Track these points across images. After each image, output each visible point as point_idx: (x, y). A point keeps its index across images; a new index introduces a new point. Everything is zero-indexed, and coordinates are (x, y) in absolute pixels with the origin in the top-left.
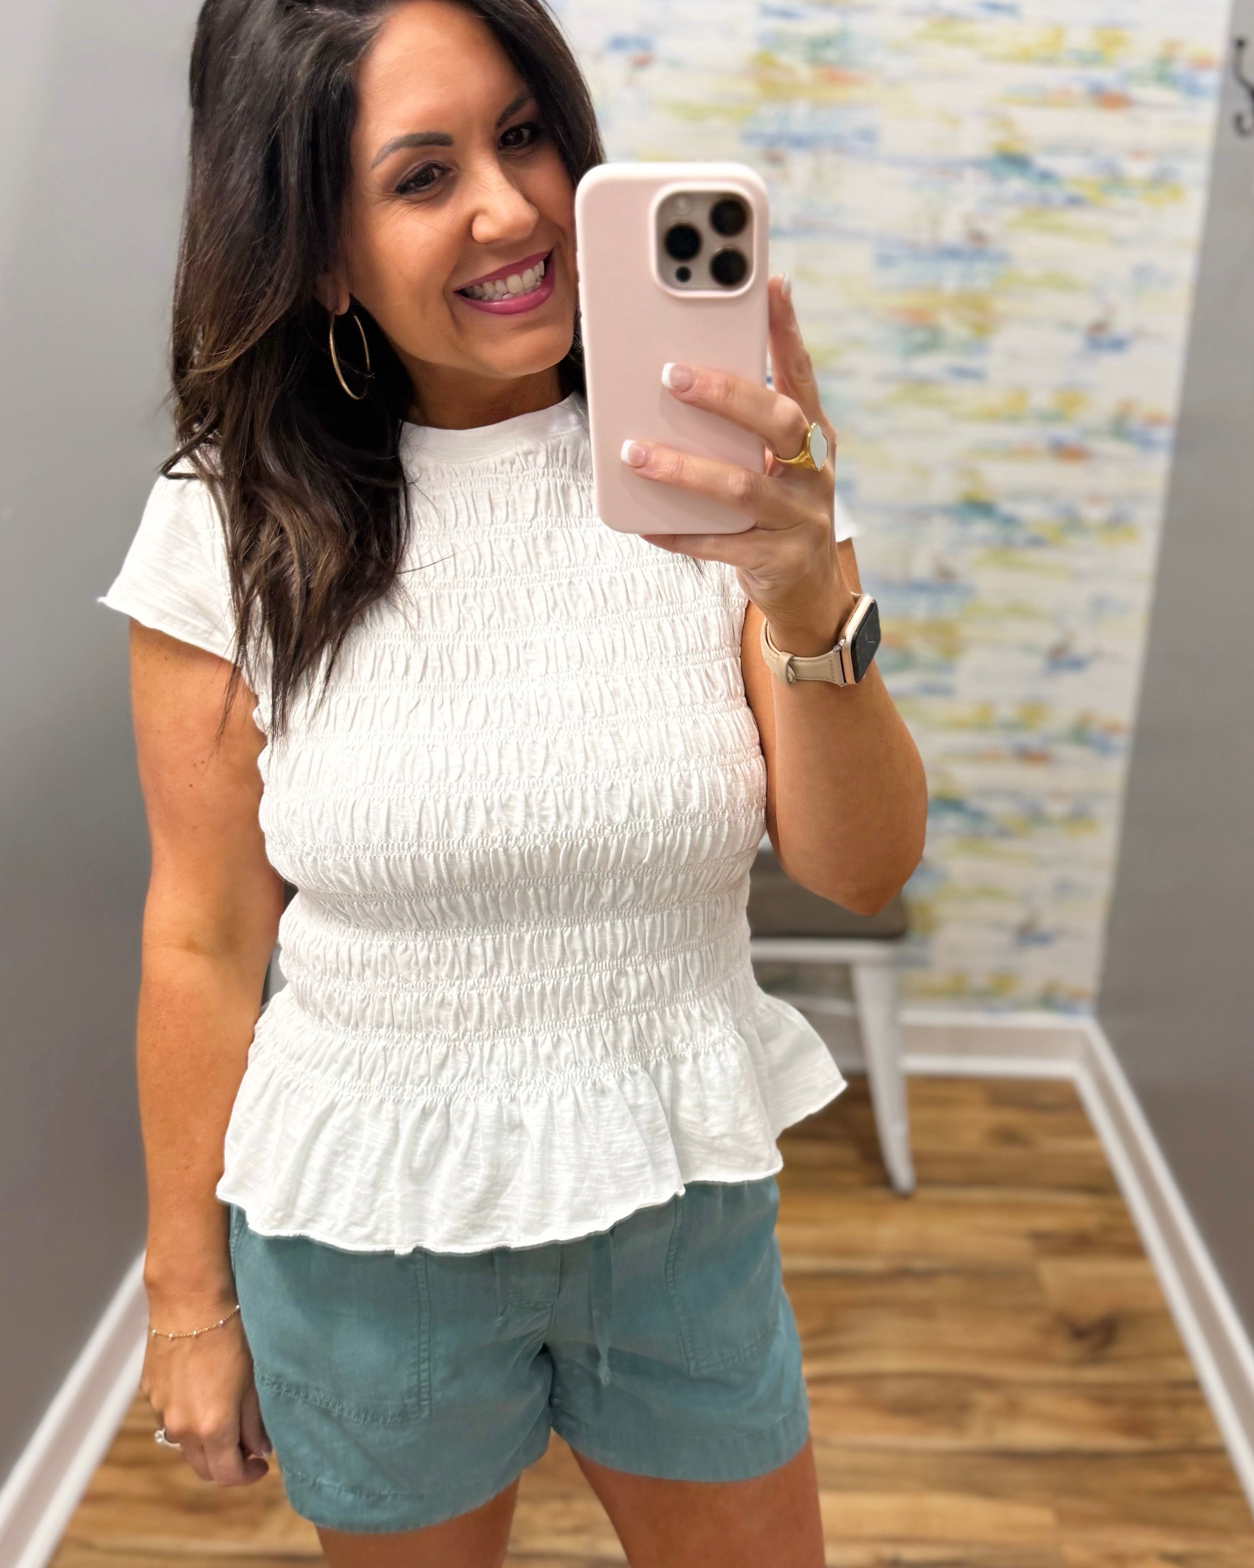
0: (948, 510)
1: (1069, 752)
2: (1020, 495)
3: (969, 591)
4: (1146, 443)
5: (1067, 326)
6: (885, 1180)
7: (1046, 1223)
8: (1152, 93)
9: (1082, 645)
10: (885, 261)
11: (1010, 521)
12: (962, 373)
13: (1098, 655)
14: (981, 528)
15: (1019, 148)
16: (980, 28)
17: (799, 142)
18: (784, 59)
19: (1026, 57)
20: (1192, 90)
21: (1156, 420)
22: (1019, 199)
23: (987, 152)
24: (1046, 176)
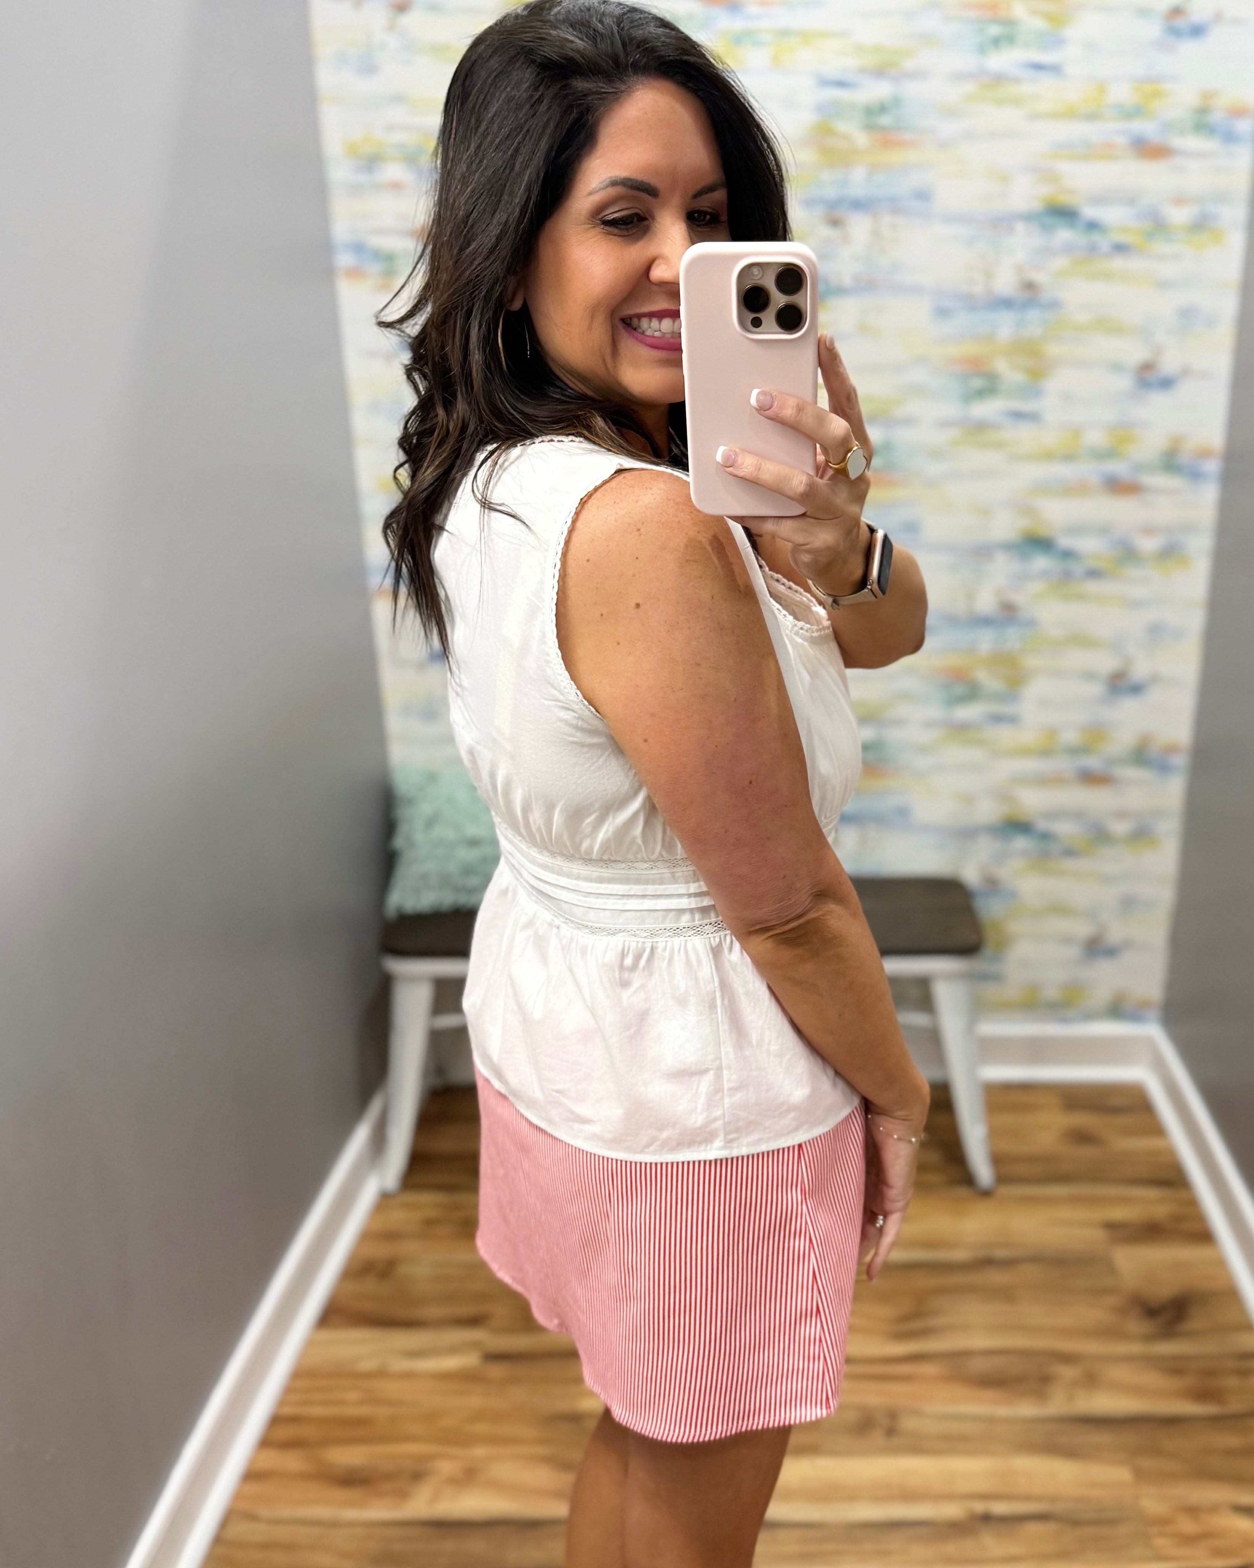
0: (1008, 547)
1: (1131, 773)
2: (1077, 530)
3: (1031, 623)
4: (1195, 476)
5: (1116, 368)
6: (967, 1179)
7: (1119, 1213)
8: (1193, 142)
9: (1141, 670)
10: (942, 313)
11: (1068, 555)
12: (1018, 416)
13: (1155, 679)
14: (1041, 562)
15: (1065, 199)
16: (1026, 88)
17: (858, 205)
18: (841, 126)
19: (1071, 114)
20: (1230, 137)
21: (1204, 454)
22: (1068, 249)
23: (1036, 206)
24: (1093, 226)
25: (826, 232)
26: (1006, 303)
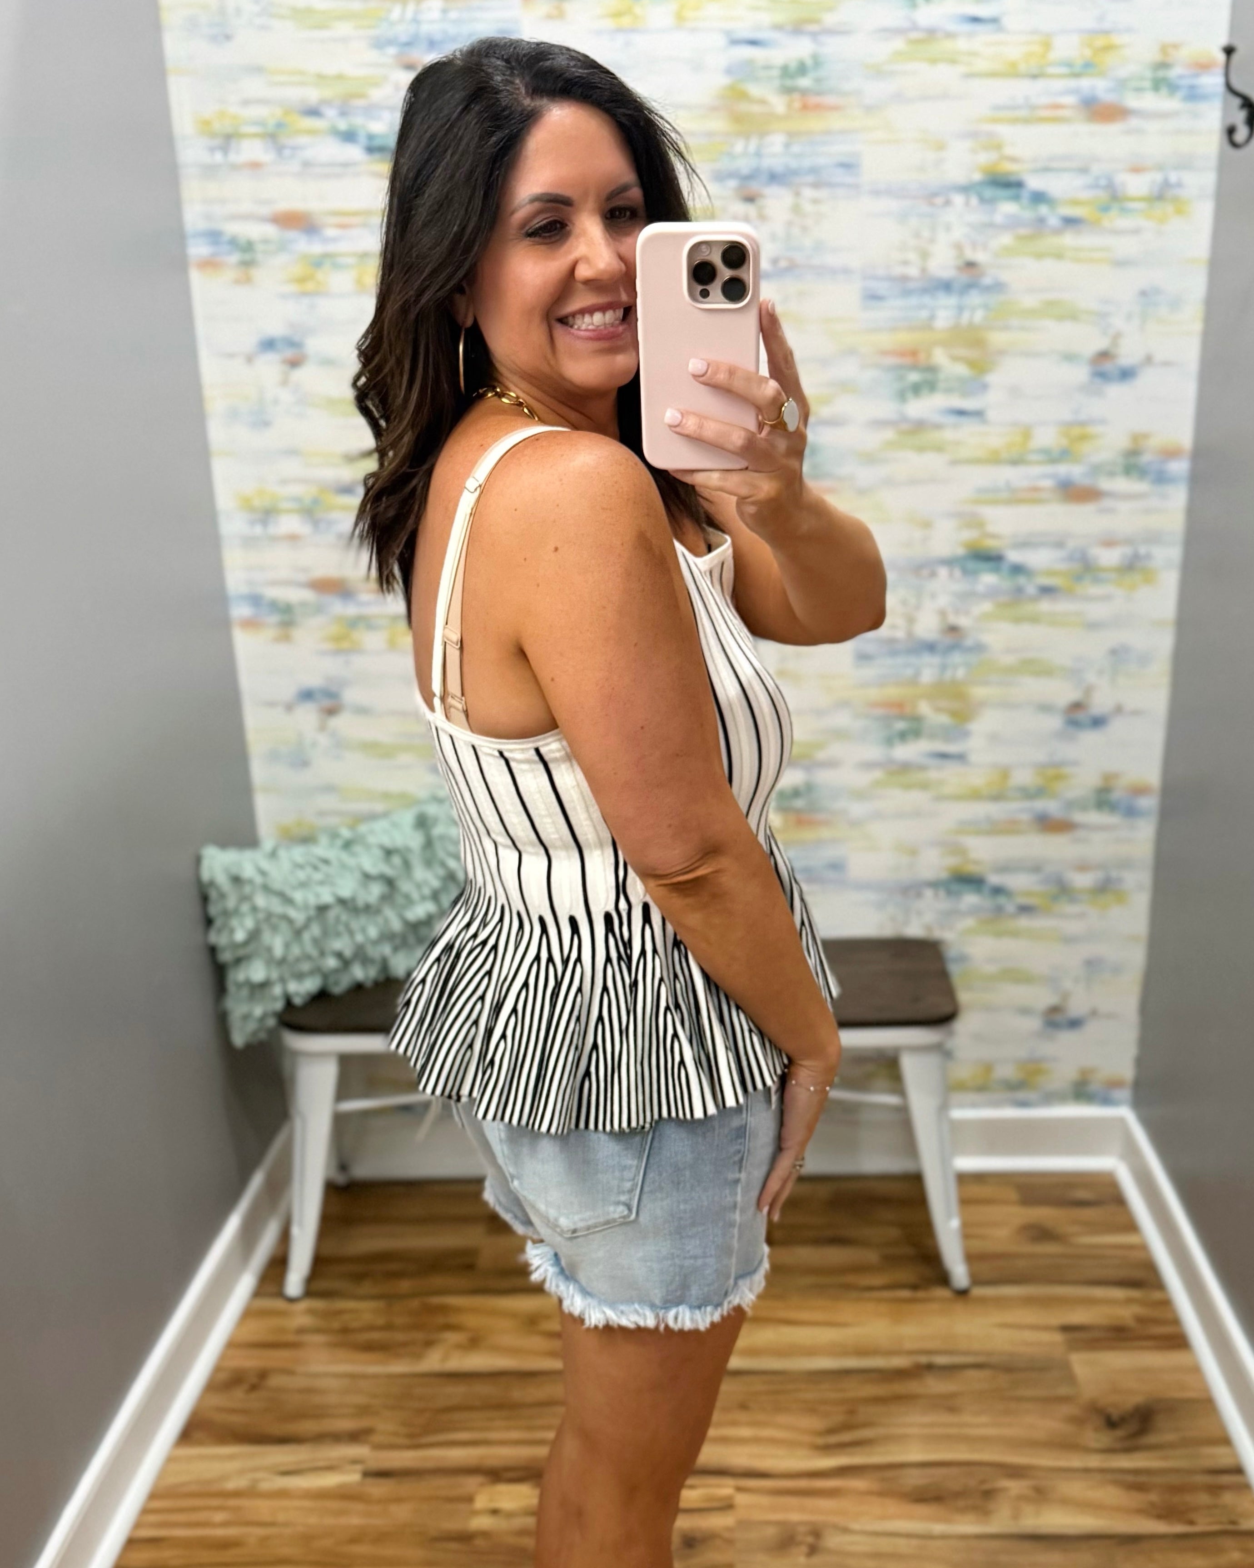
0: (949, 562)
1: (1093, 817)
2: (1026, 542)
3: (979, 649)
4: (1160, 478)
5: (1069, 357)
7: (1079, 1317)
8: (1151, 101)
9: (1102, 701)
10: (873, 297)
11: (1018, 570)
12: (960, 414)
13: (1118, 710)
14: (988, 579)
15: (1008, 168)
16: (962, 44)
17: (774, 178)
18: (755, 90)
19: (1012, 72)
20: (1194, 95)
21: (1171, 454)
22: (1012, 224)
23: (977, 177)
24: (1039, 198)
25: (740, 208)
26: (946, 286)
